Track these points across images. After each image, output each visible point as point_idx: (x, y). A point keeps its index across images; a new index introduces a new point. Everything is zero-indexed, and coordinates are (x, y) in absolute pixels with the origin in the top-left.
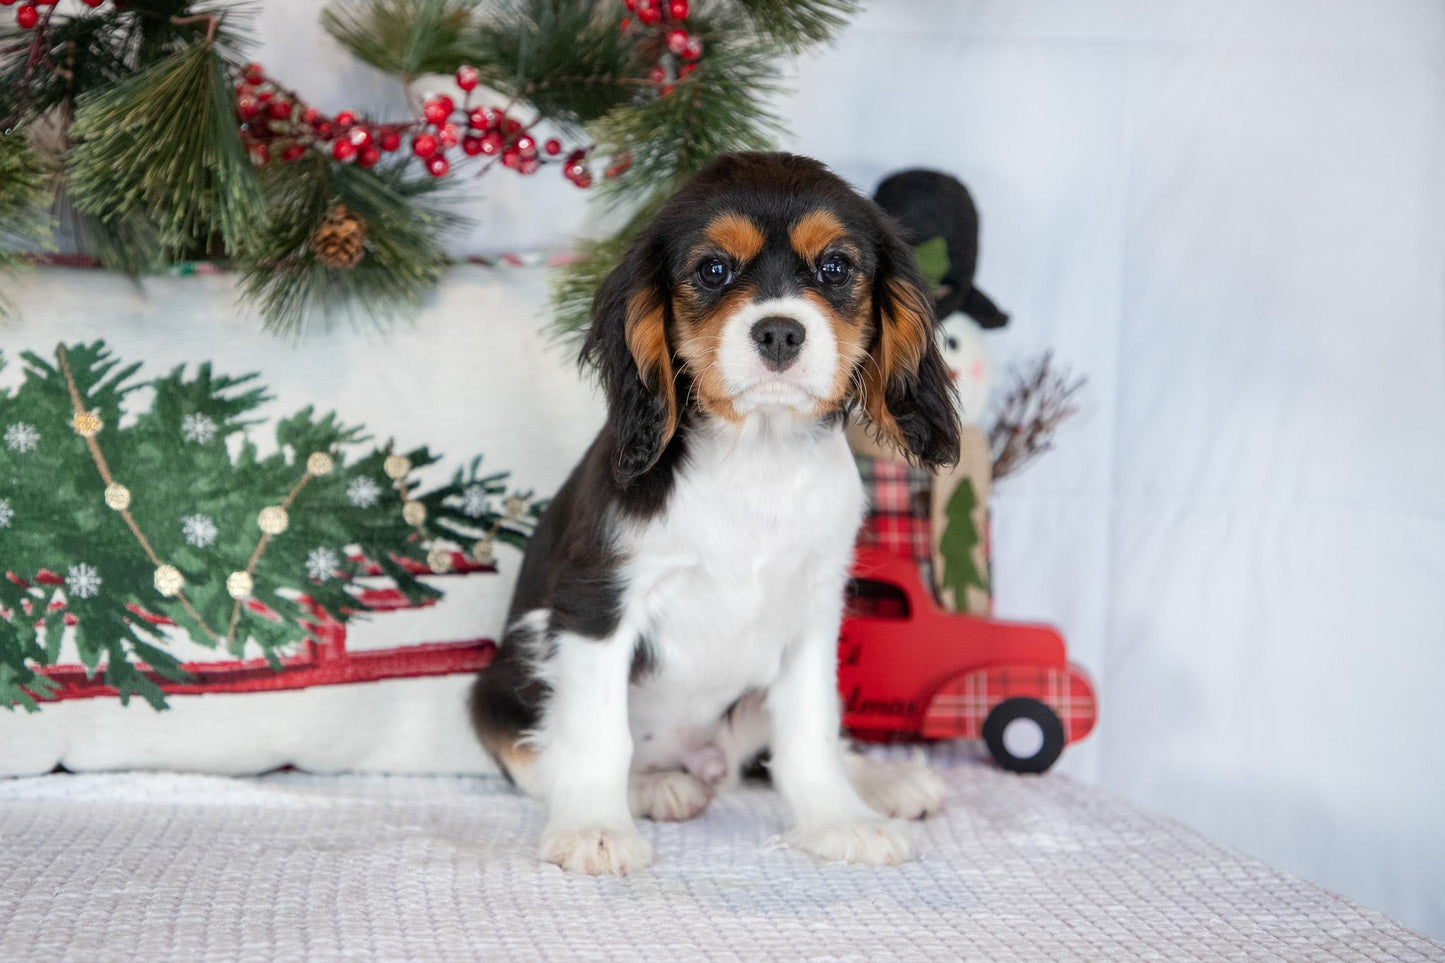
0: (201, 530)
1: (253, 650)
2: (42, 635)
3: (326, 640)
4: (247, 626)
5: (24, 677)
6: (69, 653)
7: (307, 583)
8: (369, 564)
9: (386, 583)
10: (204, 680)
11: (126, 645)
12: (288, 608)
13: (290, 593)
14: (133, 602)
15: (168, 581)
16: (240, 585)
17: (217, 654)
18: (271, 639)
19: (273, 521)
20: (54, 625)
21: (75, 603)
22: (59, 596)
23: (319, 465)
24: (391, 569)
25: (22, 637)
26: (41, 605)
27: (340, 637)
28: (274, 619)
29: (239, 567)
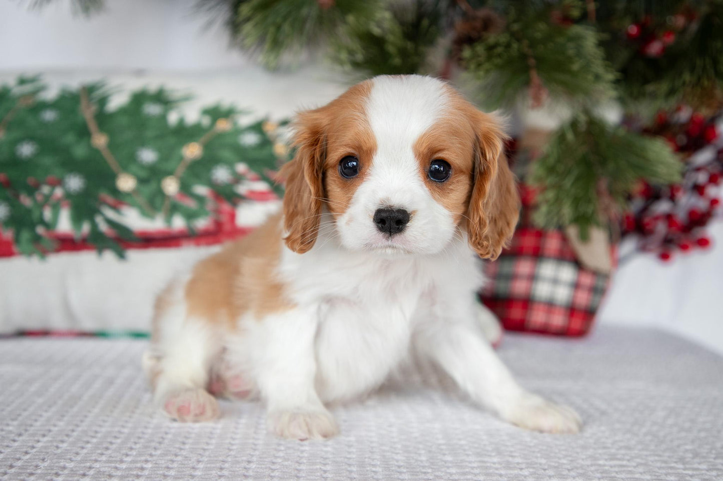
0: (148, 156)
1: (179, 223)
2: (48, 214)
3: (224, 218)
4: (174, 209)
5: (36, 240)
6: (65, 224)
7: (212, 184)
8: (252, 174)
9: (261, 186)
10: (149, 241)
11: (99, 220)
12: (200, 199)
13: (201, 190)
14: (105, 195)
15: (126, 183)
16: (171, 186)
17: (156, 225)
18: (190, 216)
19: (192, 151)
20: (56, 208)
21: (68, 196)
22: (59, 192)
23: (223, 125)
24: (263, 178)
25: (35, 215)
26: (47, 198)
27: (233, 217)
28: (191, 204)
29: (169, 173)
